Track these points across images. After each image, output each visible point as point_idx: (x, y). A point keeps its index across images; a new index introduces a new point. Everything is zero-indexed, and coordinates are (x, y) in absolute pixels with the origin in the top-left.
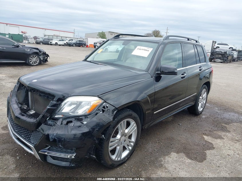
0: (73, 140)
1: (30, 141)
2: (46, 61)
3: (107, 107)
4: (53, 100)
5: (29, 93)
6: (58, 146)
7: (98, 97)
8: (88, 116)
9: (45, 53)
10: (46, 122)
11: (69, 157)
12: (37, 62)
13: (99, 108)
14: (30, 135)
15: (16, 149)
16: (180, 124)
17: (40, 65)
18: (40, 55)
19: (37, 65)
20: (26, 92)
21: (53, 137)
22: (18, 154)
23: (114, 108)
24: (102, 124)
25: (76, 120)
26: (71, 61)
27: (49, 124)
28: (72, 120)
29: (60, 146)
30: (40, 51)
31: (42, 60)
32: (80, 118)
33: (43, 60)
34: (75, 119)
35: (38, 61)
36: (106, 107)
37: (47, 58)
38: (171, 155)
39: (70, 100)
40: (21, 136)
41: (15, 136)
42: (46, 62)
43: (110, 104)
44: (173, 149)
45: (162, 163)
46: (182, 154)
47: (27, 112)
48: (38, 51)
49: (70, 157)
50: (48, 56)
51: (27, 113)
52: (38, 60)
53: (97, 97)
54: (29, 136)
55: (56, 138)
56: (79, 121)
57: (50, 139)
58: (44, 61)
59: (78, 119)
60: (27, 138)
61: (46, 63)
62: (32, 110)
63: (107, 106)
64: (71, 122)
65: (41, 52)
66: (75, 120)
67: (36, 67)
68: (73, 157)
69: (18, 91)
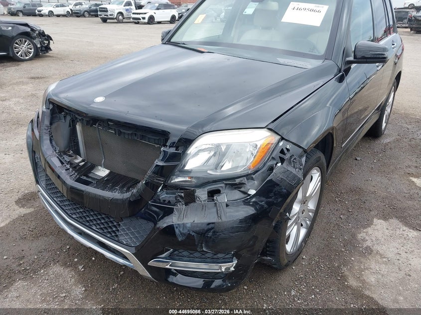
0: (232, 233)
1: (116, 239)
2: (48, 48)
3: (288, 150)
4: (165, 145)
5: (78, 127)
6: (199, 249)
7: (269, 129)
8: (254, 176)
9: (43, 32)
10: (156, 196)
11: (223, 270)
12: (30, 53)
13: (273, 155)
14: (115, 226)
15: (68, 247)
16: (358, 158)
17: (37, 58)
18: (34, 38)
19: (30, 59)
20: (70, 126)
21: (185, 231)
22: (76, 260)
23: (301, 150)
24: (285, 191)
25: (228, 186)
26: (94, 47)
27: (165, 201)
28: (220, 189)
29: (204, 249)
30: (32, 30)
31: (39, 48)
32: (238, 181)
33: (42, 47)
34: (226, 184)
35: (33, 50)
36: (285, 151)
37: (49, 42)
38: (375, 225)
39: (205, 142)
40: (90, 228)
41: (72, 228)
42: (47, 52)
43: (291, 142)
44: (372, 213)
45: (369, 243)
46: (394, 221)
47: (90, 173)
48: (29, 30)
49: (225, 269)
50: (49, 38)
51: (90, 175)
52: (31, 49)
53: (265, 129)
54: (114, 229)
55: (193, 234)
56: (235, 188)
57: (178, 237)
58: (44, 49)
59: (232, 185)
60: (109, 232)
61: (47, 54)
62: (100, 167)
63: (288, 147)
64: (218, 192)
65: (35, 31)
66: (225, 187)
67: (29, 63)
68: (232, 269)
69: (51, 124)
